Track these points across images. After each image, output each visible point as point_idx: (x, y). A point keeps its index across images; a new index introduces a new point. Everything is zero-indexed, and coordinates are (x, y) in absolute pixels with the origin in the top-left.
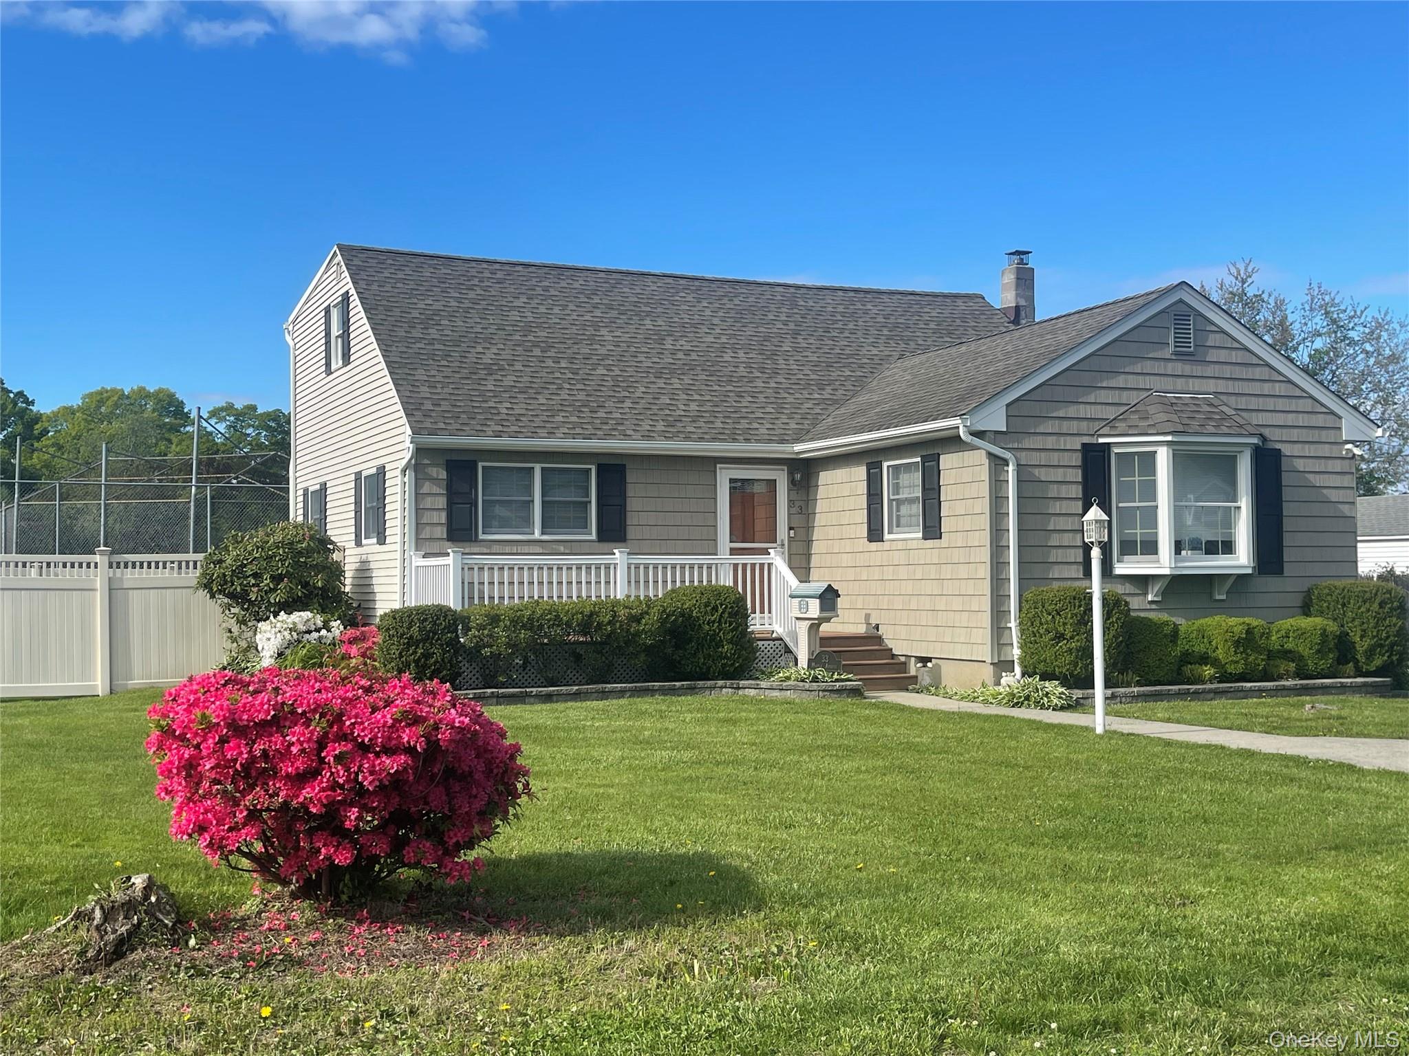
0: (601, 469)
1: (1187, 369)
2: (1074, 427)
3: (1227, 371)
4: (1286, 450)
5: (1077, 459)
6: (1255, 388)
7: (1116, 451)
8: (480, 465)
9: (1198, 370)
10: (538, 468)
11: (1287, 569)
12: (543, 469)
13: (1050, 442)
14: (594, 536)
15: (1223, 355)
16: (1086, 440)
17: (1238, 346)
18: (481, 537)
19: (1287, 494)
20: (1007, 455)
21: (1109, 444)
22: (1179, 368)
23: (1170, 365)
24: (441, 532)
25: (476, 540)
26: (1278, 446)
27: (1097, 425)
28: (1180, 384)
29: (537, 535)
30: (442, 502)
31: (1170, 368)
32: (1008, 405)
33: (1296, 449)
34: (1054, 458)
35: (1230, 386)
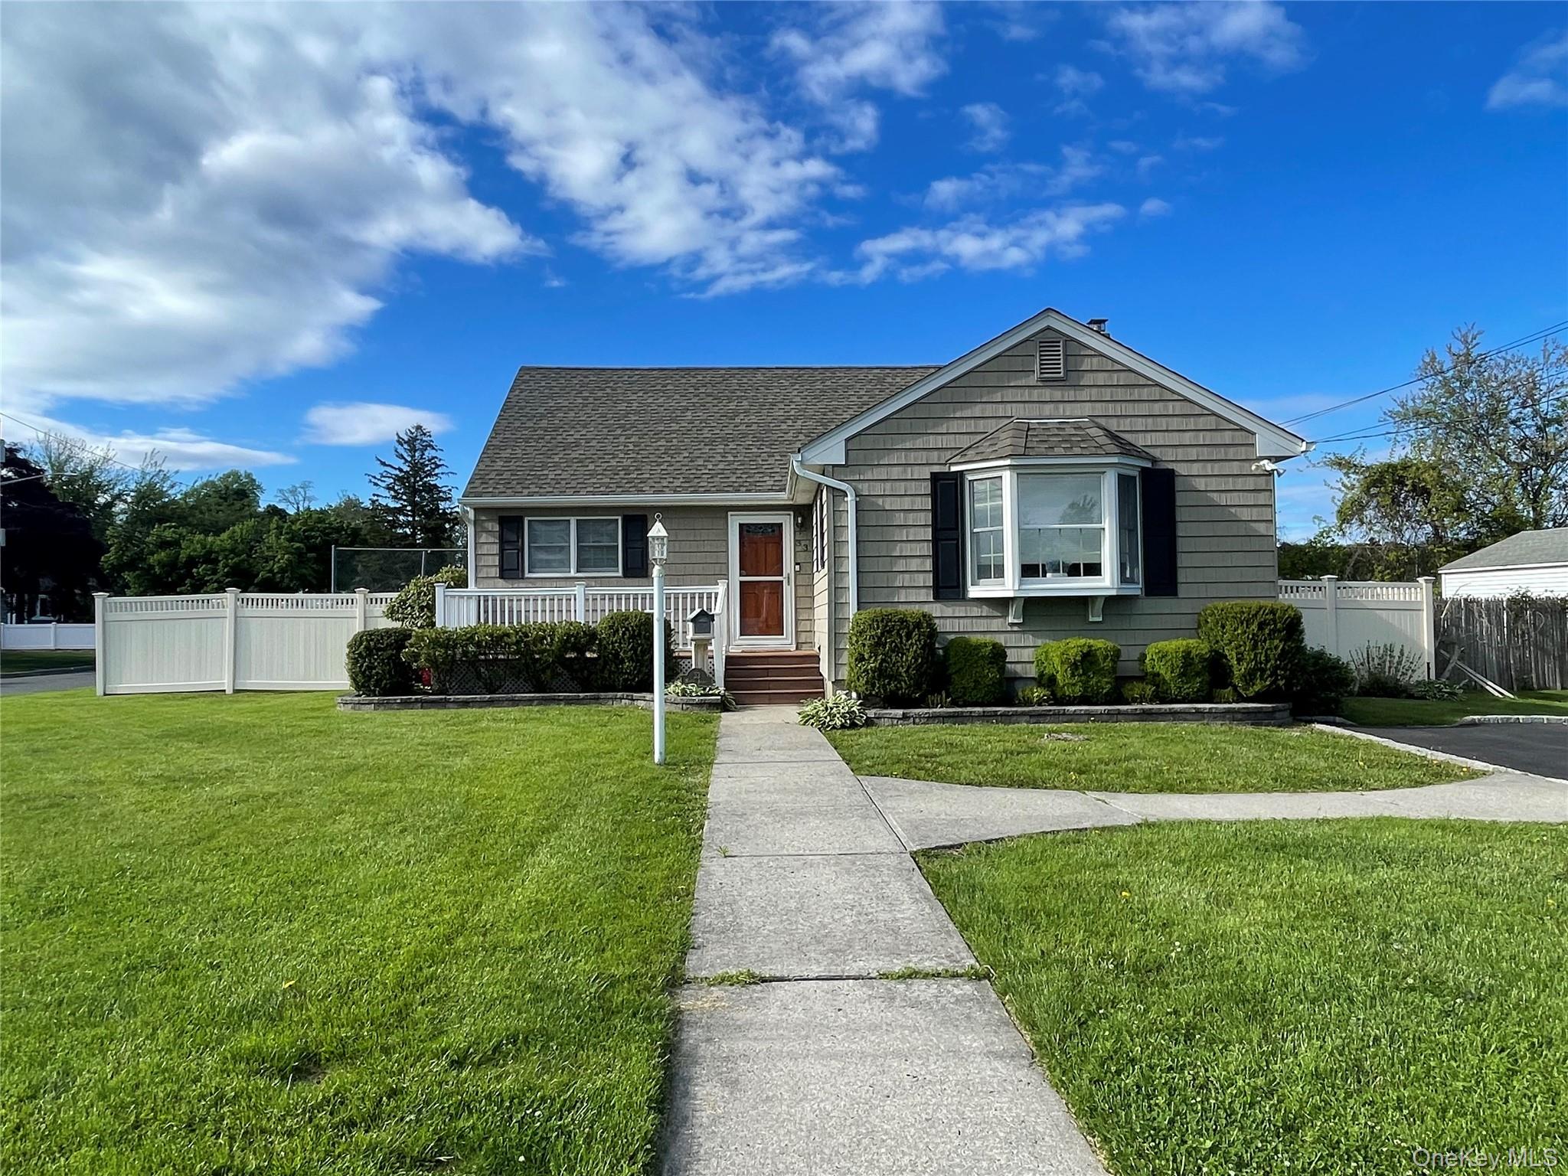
0: (626, 519)
1: (1058, 395)
2: (922, 457)
3: (1107, 394)
4: (1181, 469)
5: (925, 488)
6: (1144, 408)
7: (970, 477)
8: (526, 519)
9: (1070, 395)
10: (573, 520)
11: (1182, 590)
12: (578, 520)
13: (896, 473)
14: (620, 574)
15: (1101, 379)
16: (936, 469)
17: (1120, 367)
18: (527, 575)
19: (1181, 515)
20: (844, 486)
21: (961, 471)
22: (1047, 394)
23: (1036, 392)
24: (495, 572)
25: (523, 578)
26: (1170, 466)
27: (948, 454)
28: (1048, 409)
29: (573, 573)
30: (495, 549)
31: (1036, 395)
32: (847, 440)
33: (1195, 469)
34: (901, 487)
35: (1111, 409)
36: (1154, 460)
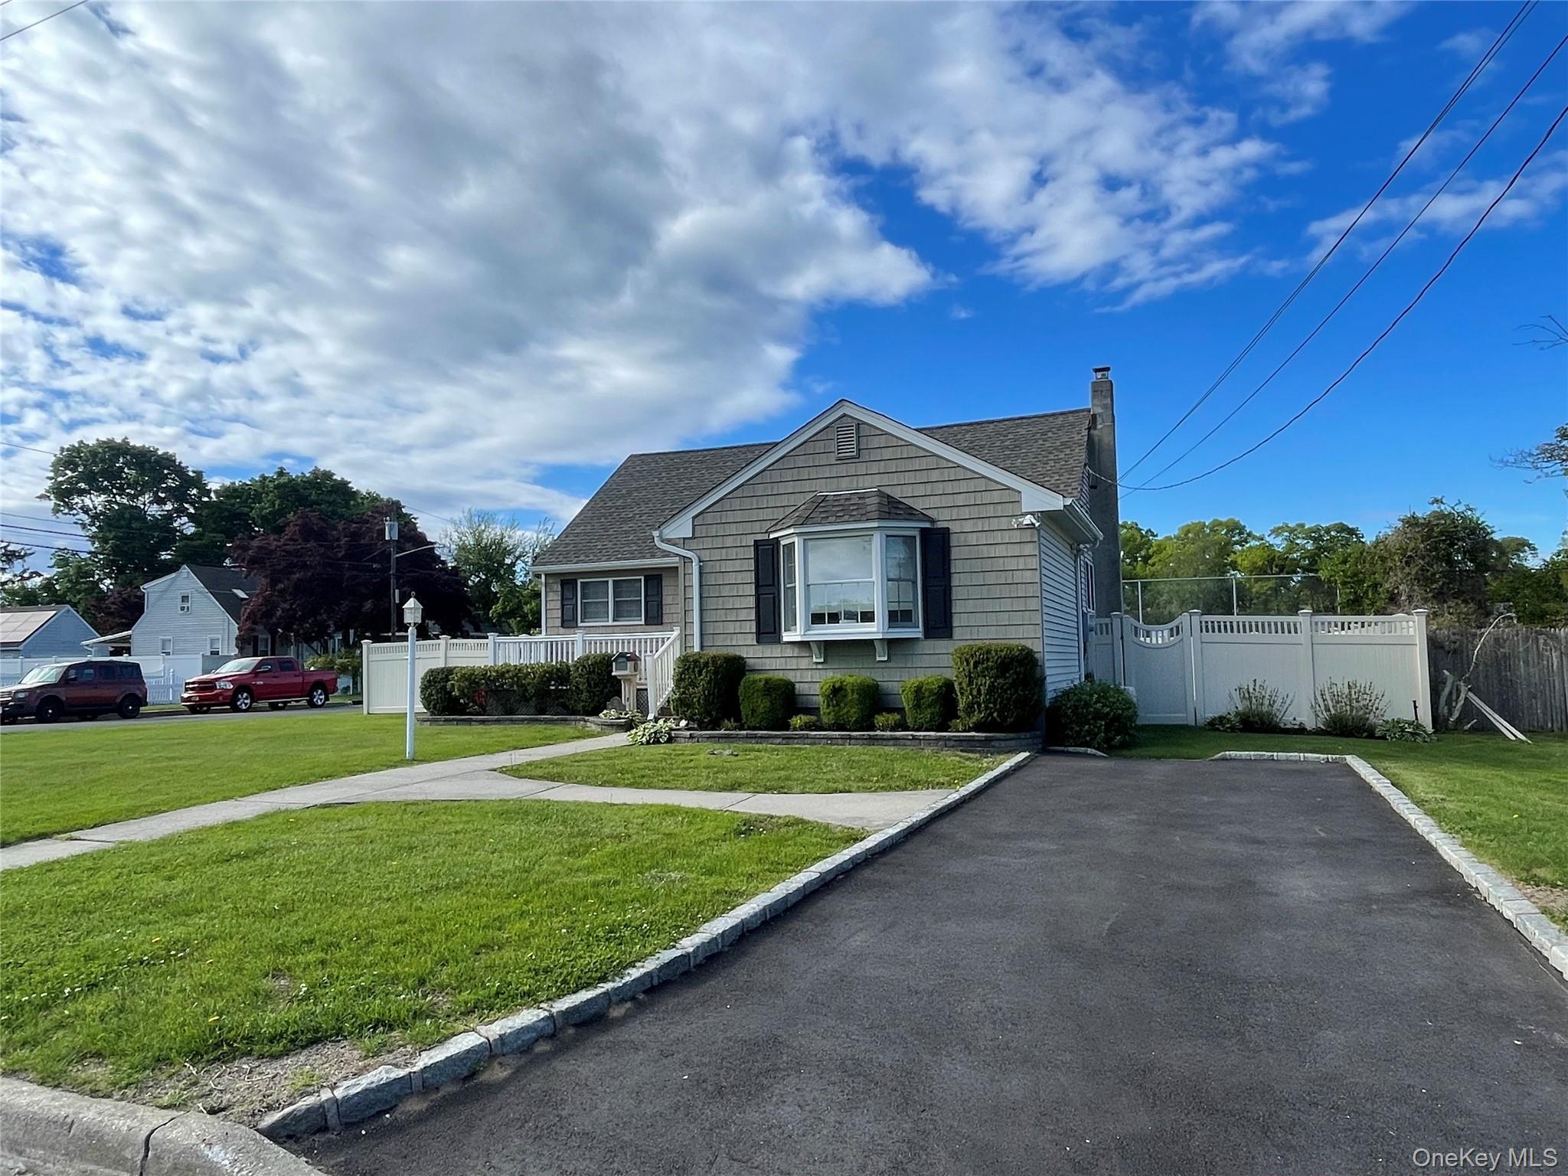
0: (646, 577)
1: (852, 469)
2: (748, 528)
3: (893, 466)
4: (954, 527)
5: (751, 553)
6: (922, 477)
7: (783, 543)
8: (579, 582)
9: (862, 469)
10: (610, 581)
11: (957, 633)
12: (614, 581)
13: (729, 542)
14: (643, 622)
15: (887, 454)
16: (759, 537)
17: (903, 443)
18: (580, 624)
19: (956, 567)
20: (689, 554)
21: (777, 538)
22: (842, 470)
23: (834, 468)
24: (558, 622)
25: (577, 627)
26: (945, 525)
27: (768, 524)
28: (844, 482)
29: (610, 623)
30: (558, 605)
31: (834, 471)
32: (694, 518)
33: (968, 526)
34: (733, 553)
35: (895, 479)
36: (933, 521)
